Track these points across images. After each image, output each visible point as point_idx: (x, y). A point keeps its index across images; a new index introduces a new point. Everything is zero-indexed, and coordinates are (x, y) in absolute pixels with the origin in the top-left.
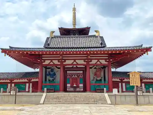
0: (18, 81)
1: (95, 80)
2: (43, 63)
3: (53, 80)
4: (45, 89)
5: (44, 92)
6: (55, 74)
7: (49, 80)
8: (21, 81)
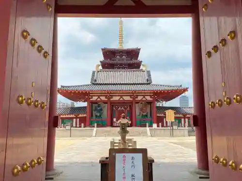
0: (64, 116)
1: (141, 115)
2: (91, 100)
3: (100, 115)
4: (96, 124)
5: (94, 127)
6: (101, 110)
7: (96, 116)
8: (69, 116)
